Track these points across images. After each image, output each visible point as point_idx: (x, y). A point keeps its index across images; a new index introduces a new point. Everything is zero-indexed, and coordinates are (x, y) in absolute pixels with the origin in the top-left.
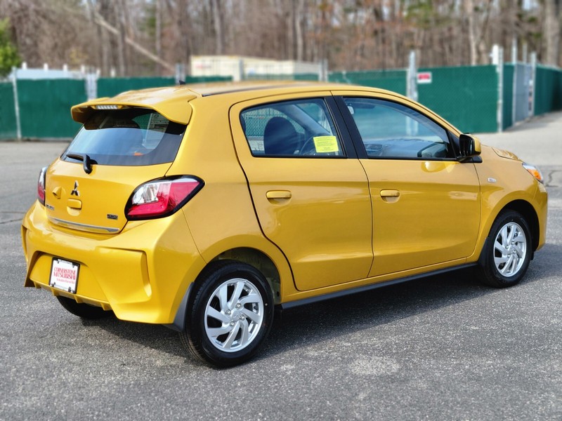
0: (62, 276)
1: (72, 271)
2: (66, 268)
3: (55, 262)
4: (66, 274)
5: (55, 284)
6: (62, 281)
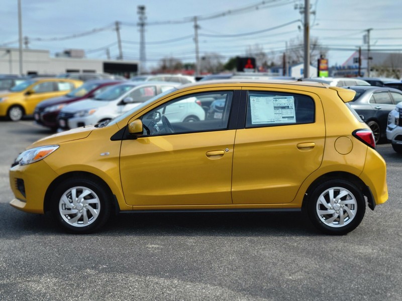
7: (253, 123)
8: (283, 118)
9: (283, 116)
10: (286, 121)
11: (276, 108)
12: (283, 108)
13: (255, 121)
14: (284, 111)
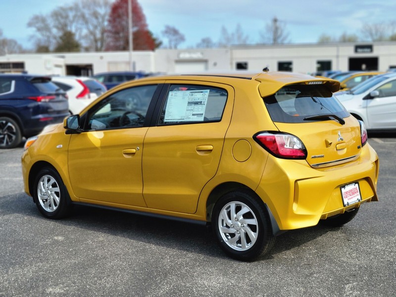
0: (350, 195)
1: (355, 188)
2: (351, 189)
3: (343, 189)
4: (352, 192)
5: (348, 203)
6: (352, 198)
7: (165, 121)
8: (193, 115)
9: (194, 113)
10: (195, 119)
11: (190, 103)
12: (196, 103)
13: (168, 118)
14: (196, 107)
